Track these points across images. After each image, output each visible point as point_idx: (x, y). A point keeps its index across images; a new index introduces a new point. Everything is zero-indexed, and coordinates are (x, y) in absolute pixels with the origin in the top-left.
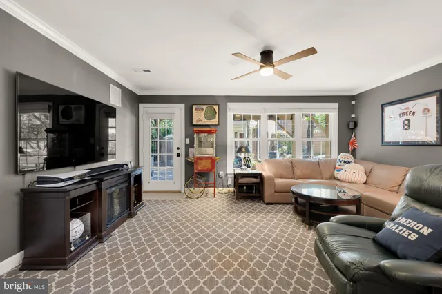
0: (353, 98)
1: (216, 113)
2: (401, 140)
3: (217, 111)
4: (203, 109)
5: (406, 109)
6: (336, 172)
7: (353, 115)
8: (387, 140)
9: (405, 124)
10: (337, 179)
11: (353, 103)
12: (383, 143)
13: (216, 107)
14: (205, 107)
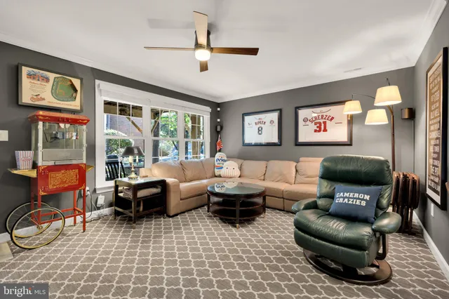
0: (219, 105)
1: (76, 91)
2: (253, 142)
3: (78, 87)
4: (47, 80)
5: (260, 119)
6: (216, 170)
7: (219, 120)
8: (247, 141)
9: (259, 130)
10: (220, 176)
11: (219, 109)
12: (244, 145)
13: (77, 83)
14: (52, 76)
